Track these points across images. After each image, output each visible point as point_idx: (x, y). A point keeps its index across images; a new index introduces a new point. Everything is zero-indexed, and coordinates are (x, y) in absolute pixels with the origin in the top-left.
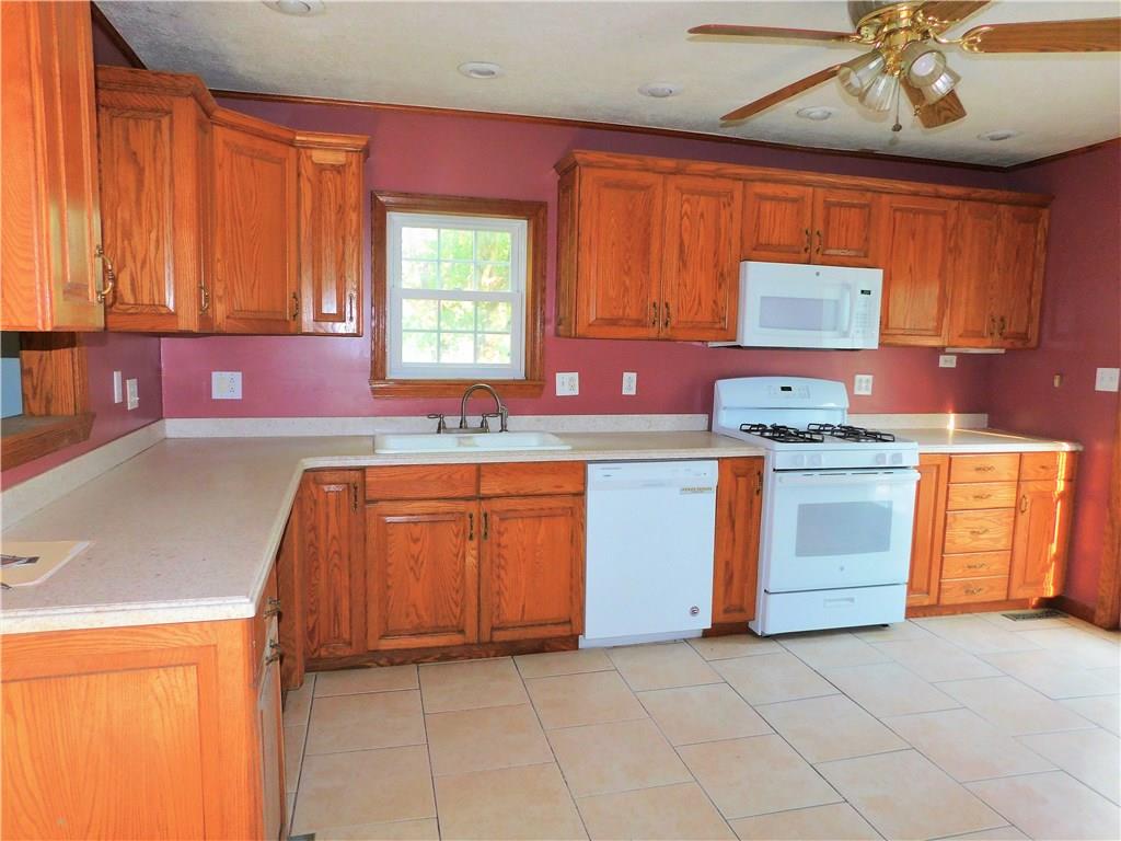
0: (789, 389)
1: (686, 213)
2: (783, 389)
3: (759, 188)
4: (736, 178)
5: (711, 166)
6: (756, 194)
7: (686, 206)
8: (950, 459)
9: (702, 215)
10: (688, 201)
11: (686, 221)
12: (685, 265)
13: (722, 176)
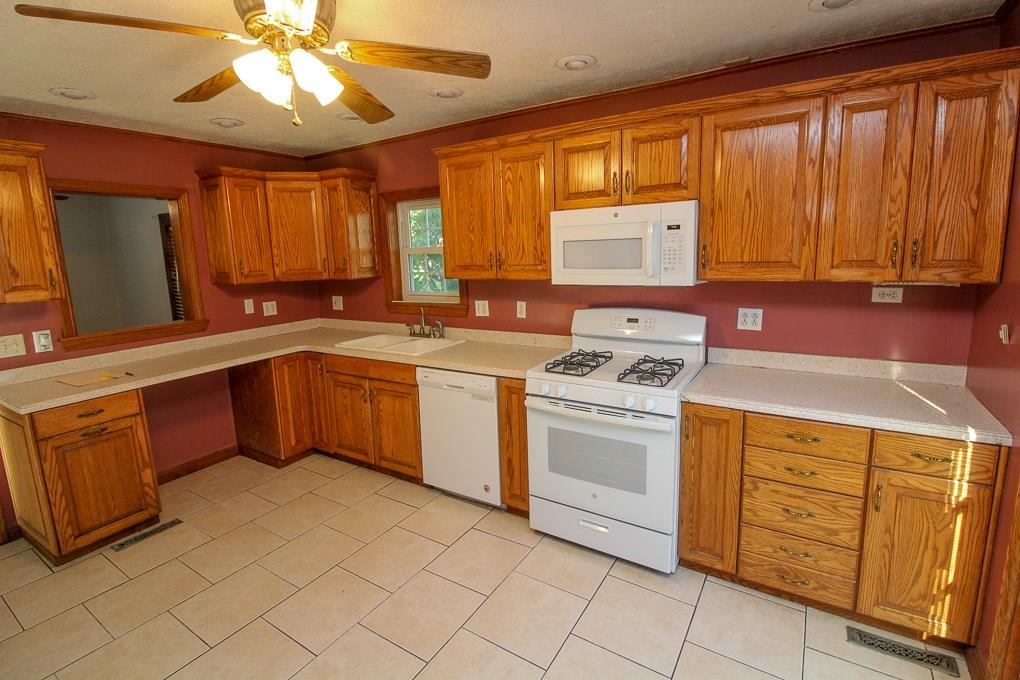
0: (636, 321)
1: (509, 179)
2: (629, 320)
3: (567, 143)
4: (546, 139)
5: (524, 136)
6: (564, 149)
7: (509, 174)
8: (744, 416)
9: (521, 178)
10: (509, 168)
11: (509, 186)
12: (510, 220)
13: (536, 141)
